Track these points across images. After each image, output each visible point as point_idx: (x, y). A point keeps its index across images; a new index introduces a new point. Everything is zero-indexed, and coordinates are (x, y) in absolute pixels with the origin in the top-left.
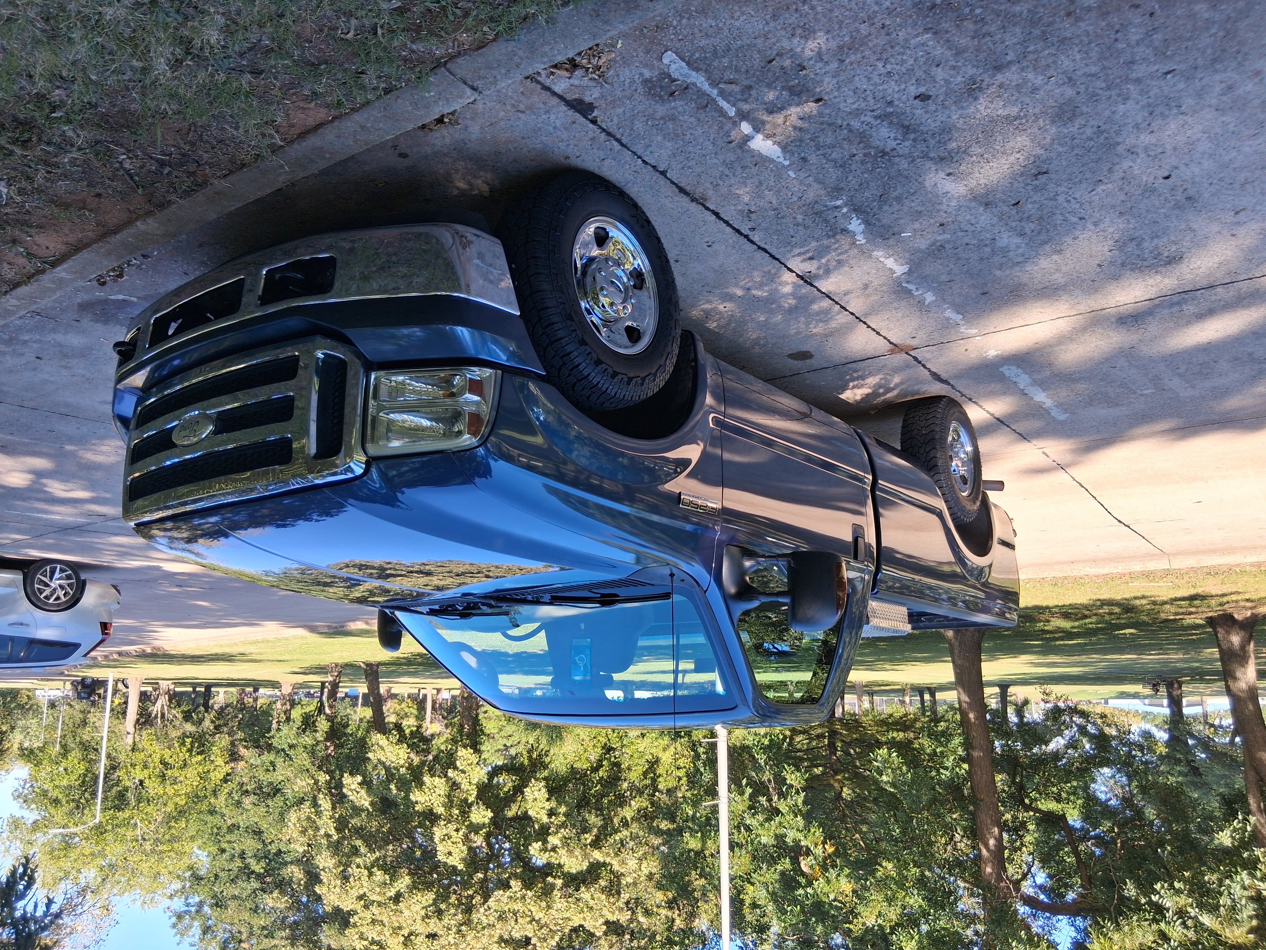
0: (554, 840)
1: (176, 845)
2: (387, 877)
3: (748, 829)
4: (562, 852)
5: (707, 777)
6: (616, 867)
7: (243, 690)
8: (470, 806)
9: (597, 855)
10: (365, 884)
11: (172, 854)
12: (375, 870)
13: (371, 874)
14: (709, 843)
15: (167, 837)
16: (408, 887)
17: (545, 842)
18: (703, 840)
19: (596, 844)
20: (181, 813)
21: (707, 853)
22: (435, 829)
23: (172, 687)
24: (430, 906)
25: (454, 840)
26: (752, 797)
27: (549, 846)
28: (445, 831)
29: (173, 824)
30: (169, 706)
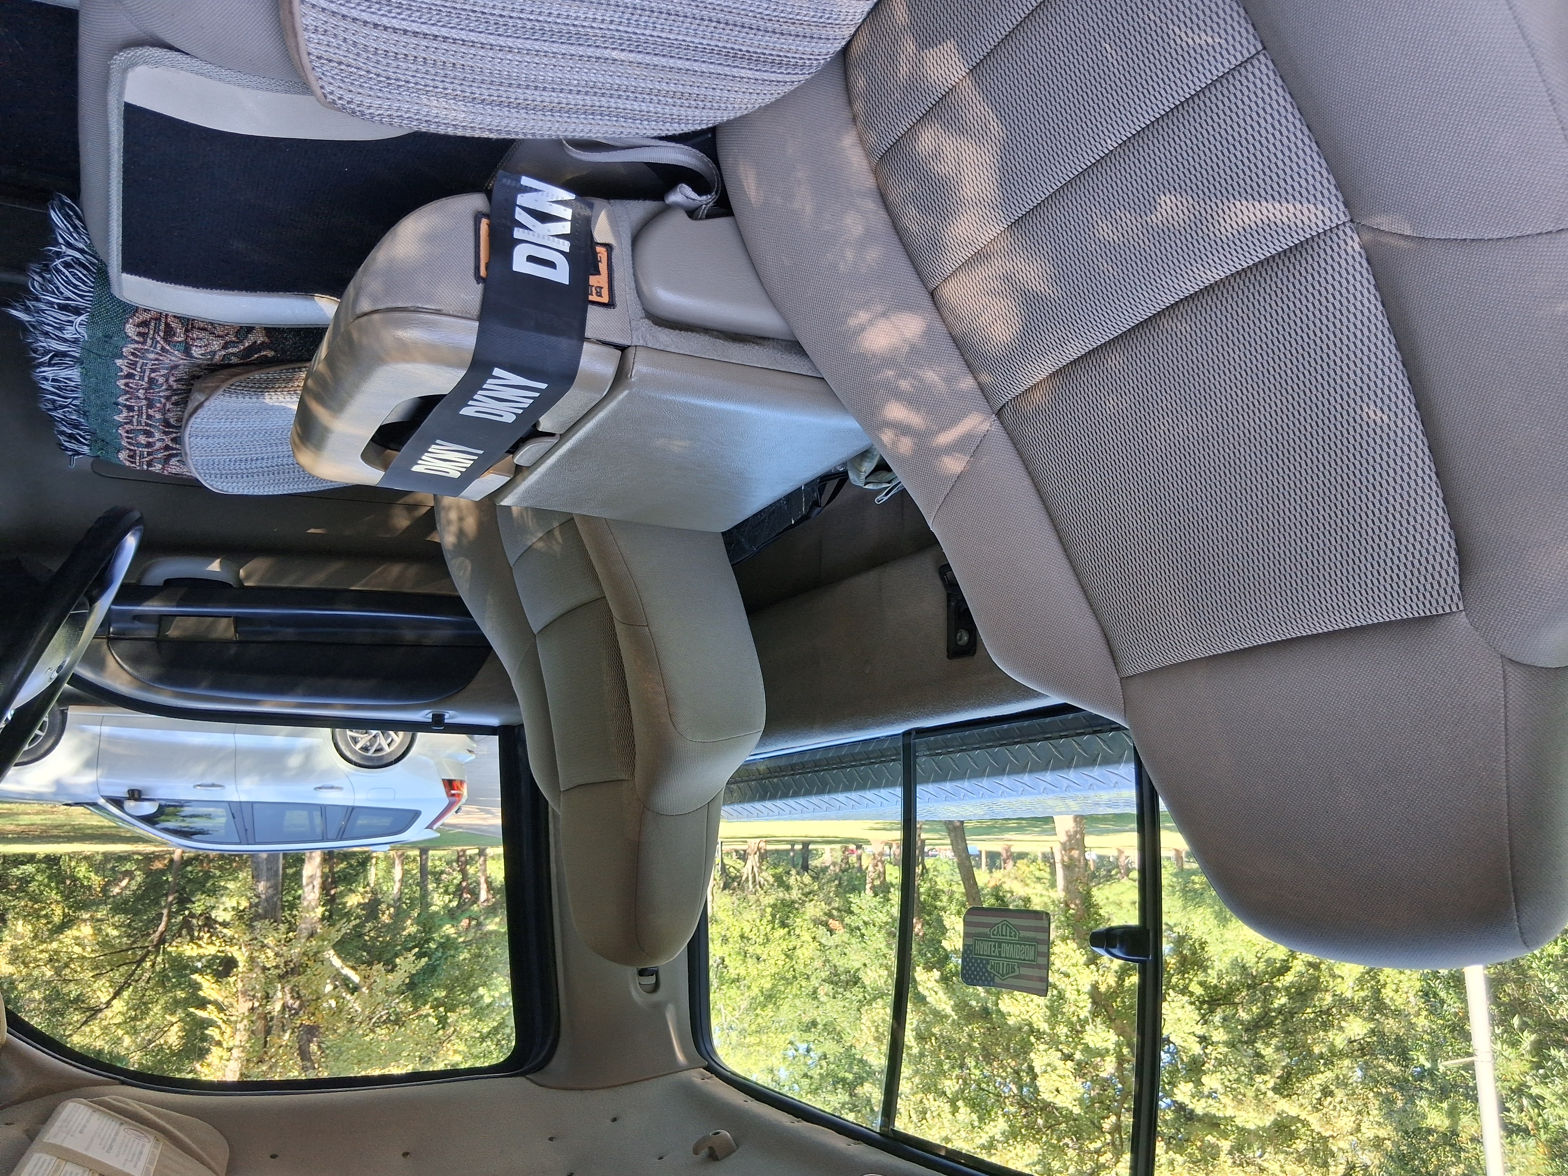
0: (1210, 1082)
1: (764, 1038)
2: (975, 1116)
3: (1537, 1101)
4: (1227, 1100)
5: (1452, 1006)
6: (1316, 1126)
7: (846, 849)
8: (1084, 1023)
9: (1288, 1107)
10: (947, 1124)
11: (761, 1049)
12: (960, 1103)
13: (955, 1110)
14: (1465, 1120)
15: (753, 1027)
16: (1003, 1133)
17: (1199, 1083)
18: (1453, 1113)
19: (1285, 1087)
20: (770, 997)
21: (1464, 1137)
22: (1032, 1055)
23: (762, 845)
24: (1034, 1164)
25: (1061, 1072)
26: (1539, 1048)
27: (1206, 1091)
28: (1046, 1061)
29: (758, 1011)
30: (759, 868)
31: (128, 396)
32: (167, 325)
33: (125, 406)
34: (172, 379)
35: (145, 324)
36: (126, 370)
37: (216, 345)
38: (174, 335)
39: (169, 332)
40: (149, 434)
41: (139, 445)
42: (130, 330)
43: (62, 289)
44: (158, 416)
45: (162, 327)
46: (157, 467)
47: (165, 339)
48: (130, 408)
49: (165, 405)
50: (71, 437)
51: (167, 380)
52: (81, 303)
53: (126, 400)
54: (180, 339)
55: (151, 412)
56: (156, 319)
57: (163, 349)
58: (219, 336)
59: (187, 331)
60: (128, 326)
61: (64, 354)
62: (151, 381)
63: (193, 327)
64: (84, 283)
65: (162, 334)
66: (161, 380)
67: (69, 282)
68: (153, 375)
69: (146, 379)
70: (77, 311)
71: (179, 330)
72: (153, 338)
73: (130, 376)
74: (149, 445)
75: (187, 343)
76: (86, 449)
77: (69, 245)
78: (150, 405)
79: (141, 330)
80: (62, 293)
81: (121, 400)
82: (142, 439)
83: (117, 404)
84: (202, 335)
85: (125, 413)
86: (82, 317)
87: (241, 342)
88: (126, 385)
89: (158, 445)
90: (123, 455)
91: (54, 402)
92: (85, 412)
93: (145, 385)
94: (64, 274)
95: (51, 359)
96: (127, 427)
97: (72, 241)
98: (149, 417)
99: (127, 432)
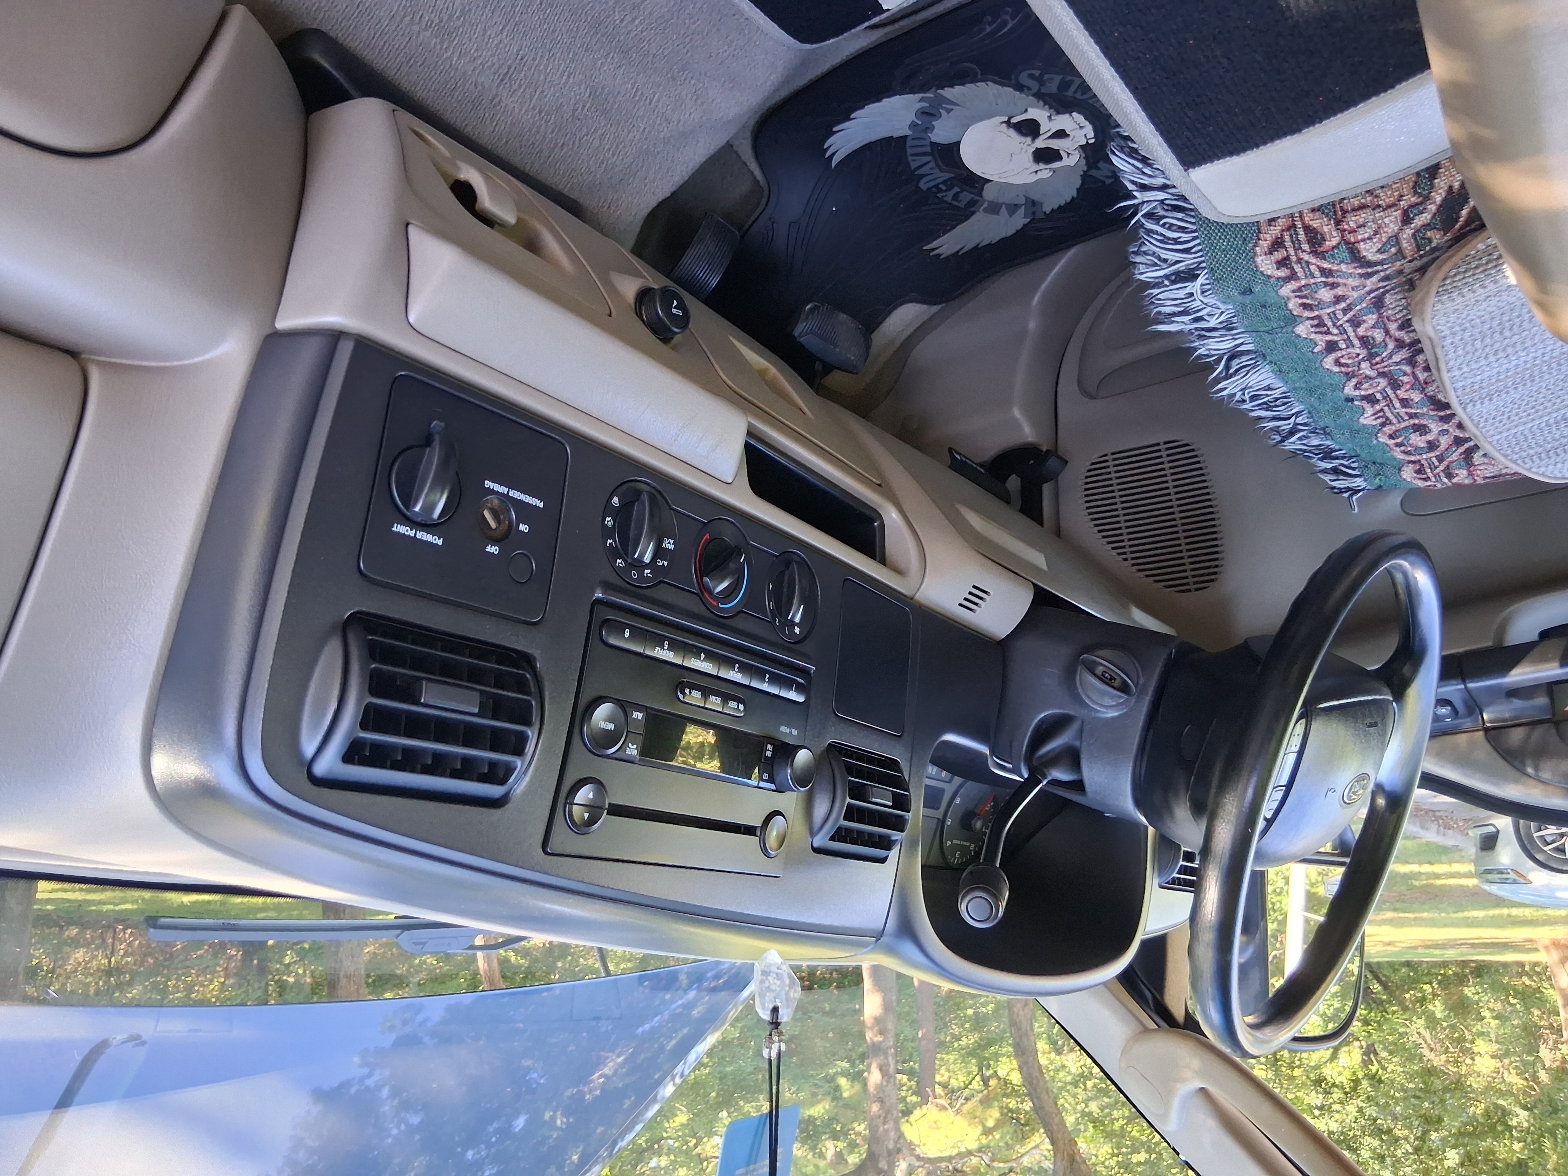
31: (1354, 381)
32: (1307, 228)
33: (1364, 398)
34: (1393, 327)
35: (1277, 244)
36: (1321, 341)
37: (1391, 222)
38: (1324, 239)
39: (1315, 238)
40: (1421, 429)
41: (1418, 450)
42: (1266, 264)
43: (1164, 255)
44: (1416, 397)
45: (1302, 236)
46: (1462, 476)
47: (1314, 253)
48: (1371, 399)
49: (1414, 375)
50: (1335, 471)
51: (1387, 332)
52: (1189, 261)
53: (1356, 388)
54: (1334, 242)
55: (1401, 393)
56: (1288, 229)
57: (1324, 272)
58: (1389, 207)
59: (1338, 223)
60: (1259, 260)
61: (1234, 355)
62: (1365, 341)
63: (1345, 212)
64: (1182, 229)
65: (1306, 247)
66: (1378, 335)
67: (1165, 240)
68: (1361, 331)
69: (1356, 342)
70: (1190, 275)
71: (1326, 227)
72: (1299, 260)
73: (1331, 347)
74: (1432, 446)
75: (1347, 243)
76: (1359, 482)
77: (1144, 188)
78: (1395, 385)
79: (1279, 255)
80: (1165, 261)
81: (1349, 390)
82: (1417, 440)
83: (1350, 400)
84: (1363, 216)
85: (1369, 411)
86: (1200, 280)
87: (1427, 198)
88: (1337, 362)
89: (1445, 441)
90: (1408, 474)
91: (1276, 430)
92: (1323, 429)
93: (1363, 353)
94: (1157, 233)
95: (1227, 367)
96: (1388, 429)
97: (1146, 181)
98: (1405, 403)
99: (1391, 437)
